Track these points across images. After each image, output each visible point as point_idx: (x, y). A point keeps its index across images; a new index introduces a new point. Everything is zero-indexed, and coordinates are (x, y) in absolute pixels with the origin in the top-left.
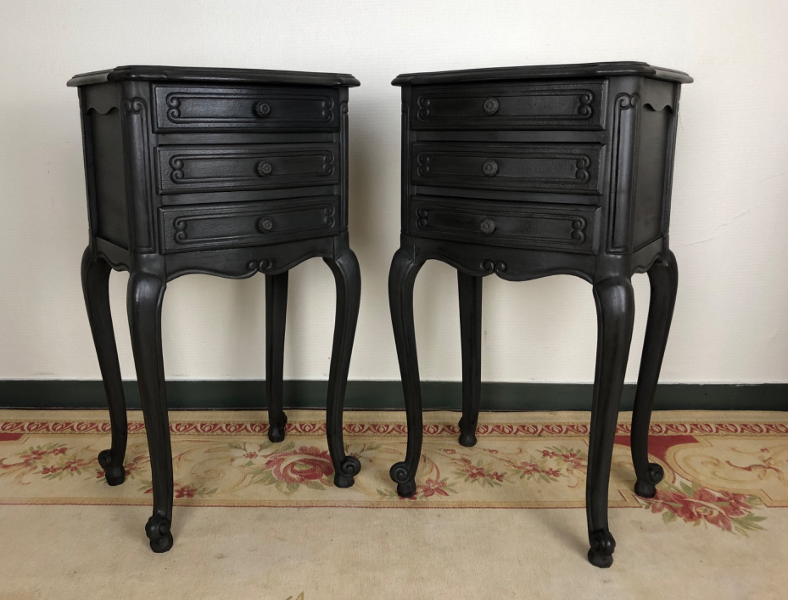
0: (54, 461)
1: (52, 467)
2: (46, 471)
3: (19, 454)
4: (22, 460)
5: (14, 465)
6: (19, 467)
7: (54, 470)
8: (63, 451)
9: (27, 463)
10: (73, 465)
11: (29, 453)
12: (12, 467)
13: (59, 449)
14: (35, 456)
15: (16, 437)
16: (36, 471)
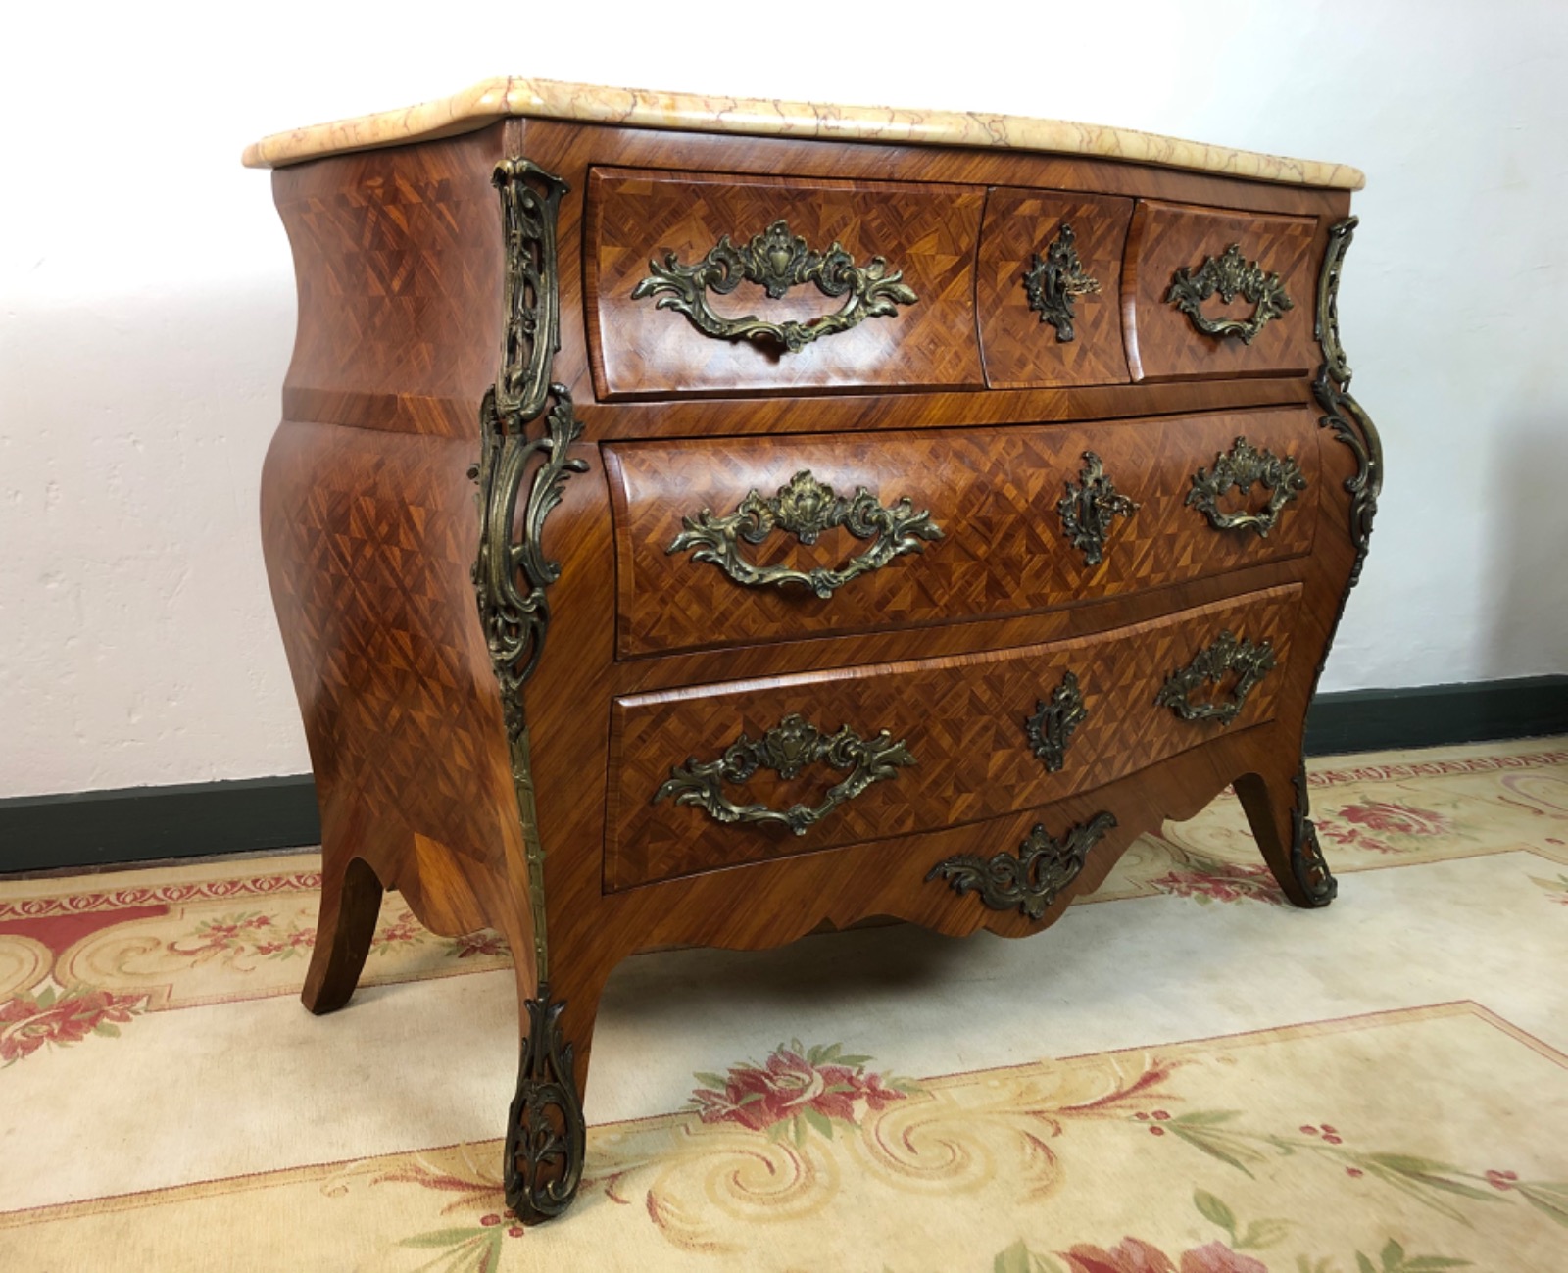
0: (263, 935)
1: (269, 944)
2: (264, 950)
3: (192, 934)
4: (207, 941)
5: (199, 949)
6: (212, 951)
7: (279, 948)
8: (263, 921)
9: (218, 944)
10: (302, 938)
11: (208, 931)
12: (200, 952)
13: (254, 919)
14: (221, 934)
15: (161, 910)
16: (246, 953)
